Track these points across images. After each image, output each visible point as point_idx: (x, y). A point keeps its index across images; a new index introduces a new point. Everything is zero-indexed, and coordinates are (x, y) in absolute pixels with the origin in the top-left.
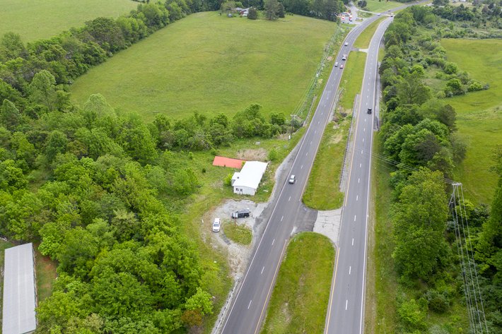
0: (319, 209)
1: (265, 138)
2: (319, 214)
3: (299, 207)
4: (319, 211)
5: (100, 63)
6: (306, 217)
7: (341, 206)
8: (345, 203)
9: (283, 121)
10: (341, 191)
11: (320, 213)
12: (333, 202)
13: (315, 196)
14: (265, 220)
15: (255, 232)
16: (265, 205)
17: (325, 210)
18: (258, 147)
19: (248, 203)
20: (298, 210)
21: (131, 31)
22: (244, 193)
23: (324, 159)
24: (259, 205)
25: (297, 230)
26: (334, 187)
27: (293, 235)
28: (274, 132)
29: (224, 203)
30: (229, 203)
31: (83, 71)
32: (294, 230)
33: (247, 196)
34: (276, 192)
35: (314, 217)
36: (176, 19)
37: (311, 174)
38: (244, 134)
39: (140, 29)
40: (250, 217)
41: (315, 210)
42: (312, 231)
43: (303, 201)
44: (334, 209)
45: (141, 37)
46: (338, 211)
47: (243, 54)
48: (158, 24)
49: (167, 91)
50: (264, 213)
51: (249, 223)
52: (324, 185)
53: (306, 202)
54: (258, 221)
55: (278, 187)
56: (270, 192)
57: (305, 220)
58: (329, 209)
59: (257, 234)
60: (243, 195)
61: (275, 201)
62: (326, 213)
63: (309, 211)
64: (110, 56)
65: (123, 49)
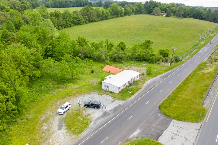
0: (174, 118)
1: (150, 62)
2: (172, 123)
3: (153, 112)
4: (173, 120)
5: (81, 25)
6: (157, 122)
7: (201, 120)
8: (207, 119)
9: (167, 55)
10: (204, 106)
11: (174, 122)
12: (193, 114)
13: (174, 105)
14: (111, 115)
15: (95, 124)
16: (121, 103)
17: (180, 120)
18: (143, 66)
19: (108, 98)
20: (152, 113)
21: (101, 14)
22: (110, 90)
23: (193, 80)
24: (116, 101)
25: (139, 134)
26: (197, 102)
27: (132, 138)
28: (158, 60)
29: (89, 94)
30: (92, 95)
31: (69, 26)
32: (136, 133)
33: (111, 92)
34: (138, 95)
35: (166, 125)
36: (128, 15)
37: (177, 88)
38: (136, 58)
39: (106, 14)
40: (100, 110)
41: (169, 117)
42: (157, 139)
43: (160, 107)
44: (192, 122)
45: (107, 18)
46: (197, 125)
47: (156, 27)
48: (118, 15)
49: (104, 37)
50: (115, 109)
51: (96, 114)
52: (187, 97)
53: (162, 109)
54: (105, 114)
55: (143, 91)
56: (133, 94)
57: (153, 125)
58: (185, 120)
59: (95, 126)
60: (108, 91)
61: (132, 102)
62: (182, 124)
63: (162, 117)
64: (87, 23)
65: (95, 21)
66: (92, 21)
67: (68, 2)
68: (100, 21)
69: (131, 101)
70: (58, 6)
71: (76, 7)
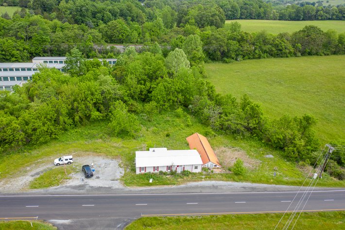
31: (257, 56)
34: (152, 190)
54: (80, 187)
61: (129, 192)
64: (296, 56)
65: (317, 54)
66: (310, 54)
67: (322, 12)
68: (328, 55)
69: (131, 191)
70: (300, 17)
71: (334, 19)
